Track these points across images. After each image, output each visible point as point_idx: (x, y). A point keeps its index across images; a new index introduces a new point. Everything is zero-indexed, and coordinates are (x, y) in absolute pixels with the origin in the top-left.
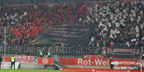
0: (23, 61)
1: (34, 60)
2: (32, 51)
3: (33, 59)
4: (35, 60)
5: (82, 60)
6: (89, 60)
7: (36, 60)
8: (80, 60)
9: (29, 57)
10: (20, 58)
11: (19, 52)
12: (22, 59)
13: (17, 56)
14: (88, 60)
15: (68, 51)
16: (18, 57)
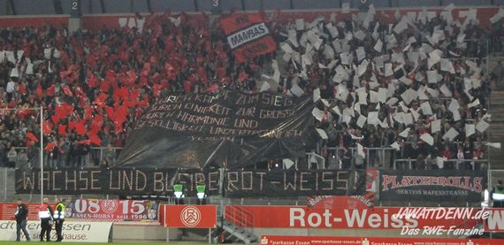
0: (104, 216)
1: (143, 214)
2: (134, 185)
3: (142, 208)
4: (145, 212)
5: (303, 212)
6: (327, 211)
7: (152, 214)
8: (296, 213)
9: (125, 203)
10: (93, 209)
11: (89, 187)
12: (101, 212)
13: (84, 202)
14: (321, 212)
15: (256, 185)
16: (88, 205)
